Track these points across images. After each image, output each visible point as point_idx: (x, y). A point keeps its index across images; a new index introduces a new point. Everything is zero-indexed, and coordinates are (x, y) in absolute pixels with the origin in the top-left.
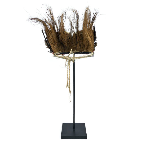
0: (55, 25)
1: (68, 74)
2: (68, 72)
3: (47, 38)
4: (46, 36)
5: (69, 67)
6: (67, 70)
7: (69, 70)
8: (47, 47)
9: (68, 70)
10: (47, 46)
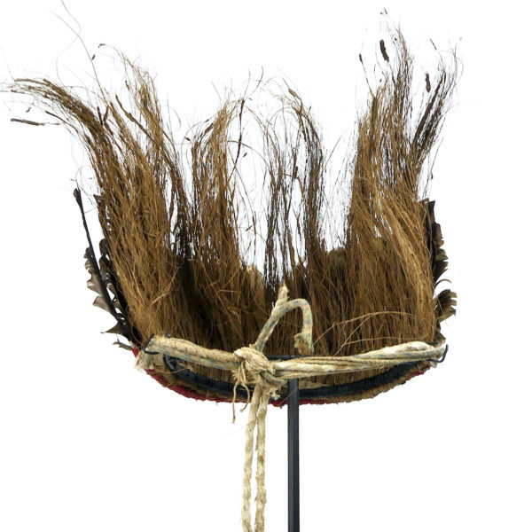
0: (168, 178)
1: (247, 497)
2: (247, 480)
3: (102, 244)
4: (98, 235)
5: (261, 438)
6: (243, 458)
7: (261, 460)
8: (95, 303)
9: (251, 460)
10: (94, 295)
